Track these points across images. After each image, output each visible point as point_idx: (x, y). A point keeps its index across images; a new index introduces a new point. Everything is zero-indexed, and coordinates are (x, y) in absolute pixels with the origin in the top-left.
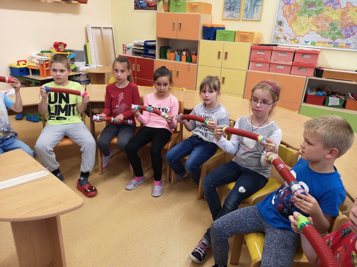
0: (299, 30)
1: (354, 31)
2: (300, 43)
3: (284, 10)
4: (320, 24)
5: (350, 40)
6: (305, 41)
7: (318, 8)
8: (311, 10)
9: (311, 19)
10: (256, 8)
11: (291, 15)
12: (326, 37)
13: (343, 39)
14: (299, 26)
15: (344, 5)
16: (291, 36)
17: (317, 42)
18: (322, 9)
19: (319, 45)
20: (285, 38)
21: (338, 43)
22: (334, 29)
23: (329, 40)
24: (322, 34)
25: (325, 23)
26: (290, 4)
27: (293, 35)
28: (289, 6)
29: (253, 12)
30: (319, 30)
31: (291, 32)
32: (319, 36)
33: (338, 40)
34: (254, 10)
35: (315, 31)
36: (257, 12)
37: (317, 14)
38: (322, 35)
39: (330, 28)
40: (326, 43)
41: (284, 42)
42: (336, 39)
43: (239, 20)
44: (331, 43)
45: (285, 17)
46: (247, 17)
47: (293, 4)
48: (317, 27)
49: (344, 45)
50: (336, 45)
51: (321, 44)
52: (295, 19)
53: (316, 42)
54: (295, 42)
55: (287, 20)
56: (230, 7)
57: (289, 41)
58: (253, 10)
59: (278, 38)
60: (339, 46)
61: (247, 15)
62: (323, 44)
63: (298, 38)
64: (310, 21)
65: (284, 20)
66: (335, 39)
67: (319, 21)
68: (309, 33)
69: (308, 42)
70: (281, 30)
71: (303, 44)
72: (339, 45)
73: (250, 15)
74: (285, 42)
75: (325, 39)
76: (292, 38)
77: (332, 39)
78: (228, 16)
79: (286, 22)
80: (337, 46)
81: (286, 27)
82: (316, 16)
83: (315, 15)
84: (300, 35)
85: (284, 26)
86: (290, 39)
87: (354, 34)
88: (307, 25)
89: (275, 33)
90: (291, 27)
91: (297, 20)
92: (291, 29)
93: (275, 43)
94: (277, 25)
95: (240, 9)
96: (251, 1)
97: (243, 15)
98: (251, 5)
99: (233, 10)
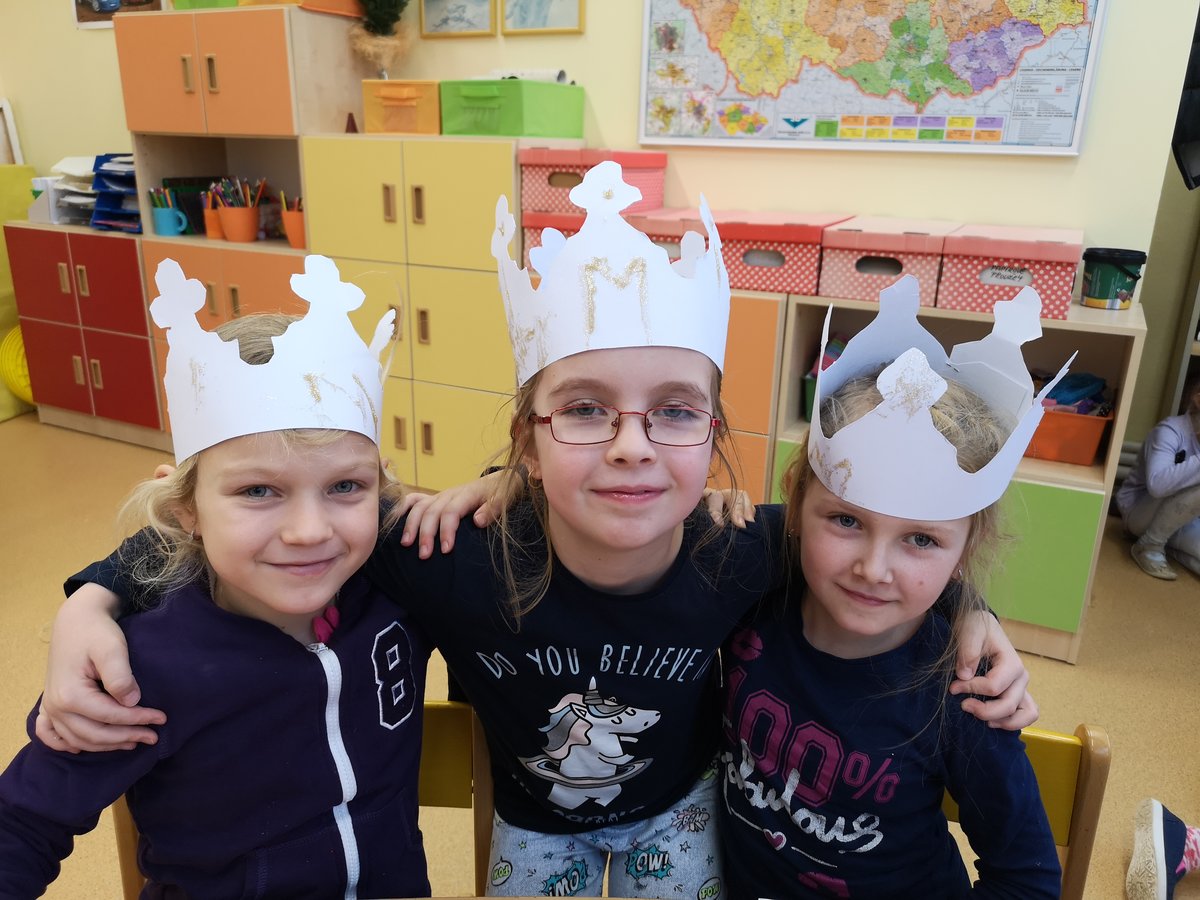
0: (756, 63)
1: (1012, 51)
2: (765, 129)
4: (845, 29)
5: (995, 101)
6: (788, 121)
9: (801, 4)
12: (883, 91)
13: (963, 95)
14: (752, 46)
16: (723, 96)
17: (844, 120)
19: (854, 134)
20: (698, 111)
21: (938, 120)
22: (915, 48)
23: (897, 106)
24: (859, 79)
25: (870, 21)
27: (730, 92)
30: (847, 59)
31: (721, 76)
32: (849, 87)
33: (940, 105)
35: (829, 62)
38: (861, 83)
39: (895, 42)
40: (883, 120)
41: (696, 132)
42: (929, 97)
43: (490, 36)
44: (910, 120)
45: (687, 6)
46: (523, 20)
48: (835, 42)
49: (972, 127)
50: (933, 129)
51: (864, 129)
52: (731, 11)
53: (838, 118)
54: (746, 128)
55: (697, 20)
57: (717, 122)
59: (666, 112)
60: (949, 135)
61: (524, 9)
62: (870, 128)
63: (752, 106)
64: (800, 17)
65: (684, 21)
66: (923, 99)
67: (841, 12)
68: (804, 75)
69: (803, 121)
70: (674, 72)
71: (780, 135)
72: (947, 128)
73: (533, 7)
74: (701, 127)
75: (878, 101)
76: (729, 106)
77: (909, 99)
78: (445, 22)
79: (693, 28)
80: (935, 135)
84: (763, 92)
85: (688, 49)
86: (721, 114)
87: (1013, 65)
88: (788, 38)
89: (649, 88)
90: (716, 54)
91: (739, 15)
92: (721, 64)
93: (657, 135)
94: (655, 46)
97: (507, 11)
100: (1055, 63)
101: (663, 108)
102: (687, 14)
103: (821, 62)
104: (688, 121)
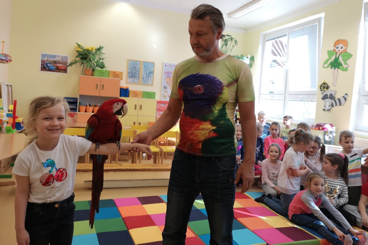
3: (167, 80)
10: (149, 78)
28: (169, 78)
34: (148, 79)
36: (150, 80)
43: (139, 84)
45: (168, 85)
47: (171, 77)
56: (132, 76)
59: (165, 96)
70: (166, 91)
73: (146, 81)
78: (131, 81)
81: (169, 90)
89: (163, 93)
93: (164, 99)
94: (163, 88)
95: (139, 77)
96: (146, 73)
97: (142, 81)
98: (146, 75)
99: (134, 78)
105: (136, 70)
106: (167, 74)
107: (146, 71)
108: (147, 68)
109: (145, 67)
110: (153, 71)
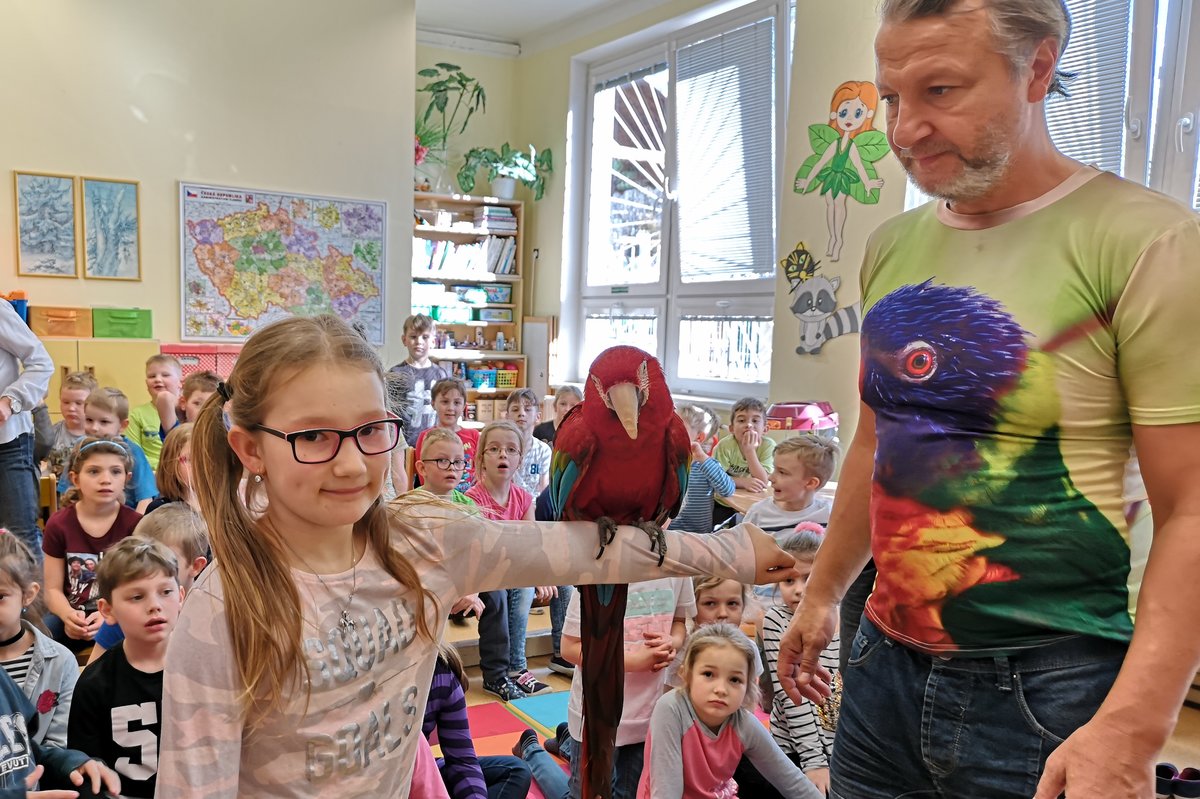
0: (245, 303)
1: (355, 304)
3: (199, 257)
4: (287, 291)
7: (276, 256)
8: (260, 260)
9: (265, 278)
10: (121, 249)
11: (218, 270)
14: (242, 295)
15: (325, 253)
16: (229, 317)
18: (284, 257)
20: (216, 324)
22: (318, 300)
25: (297, 288)
26: (211, 244)
27: (232, 315)
28: (208, 247)
29: (117, 258)
30: (289, 303)
31: (227, 308)
34: (117, 254)
36: (126, 257)
37: (277, 269)
39: (308, 297)
41: (215, 334)
43: (77, 278)
45: (205, 274)
46: (100, 272)
47: (217, 244)
48: (282, 296)
52: (230, 278)
55: (212, 281)
56: (41, 244)
57: (227, 330)
58: (114, 253)
59: (197, 325)
61: (100, 267)
64: (265, 284)
65: (204, 280)
67: (284, 283)
68: (269, 309)
70: (200, 304)
73: (107, 265)
74: (218, 332)
76: (233, 322)
78: (39, 267)
79: (210, 284)
81: (211, 296)
82: (275, 272)
83: (271, 270)
84: (250, 316)
85: (207, 294)
86: (229, 326)
87: (356, 310)
88: (260, 293)
89: (186, 312)
90: (223, 298)
91: (234, 280)
92: (227, 303)
93: (193, 336)
94: (188, 291)
95: (74, 249)
96: (105, 231)
97: (88, 265)
98: (106, 239)
99: (52, 250)
100: (371, 309)
101: (195, 322)
102: (206, 277)
103: (277, 304)
104: (211, 329)
105: (57, 215)
106: (198, 230)
107: (102, 220)
108: (105, 208)
109: (97, 202)
110: (137, 219)
